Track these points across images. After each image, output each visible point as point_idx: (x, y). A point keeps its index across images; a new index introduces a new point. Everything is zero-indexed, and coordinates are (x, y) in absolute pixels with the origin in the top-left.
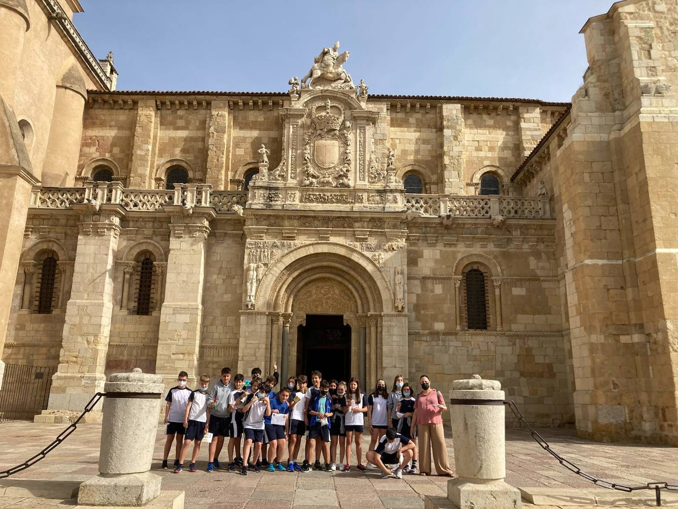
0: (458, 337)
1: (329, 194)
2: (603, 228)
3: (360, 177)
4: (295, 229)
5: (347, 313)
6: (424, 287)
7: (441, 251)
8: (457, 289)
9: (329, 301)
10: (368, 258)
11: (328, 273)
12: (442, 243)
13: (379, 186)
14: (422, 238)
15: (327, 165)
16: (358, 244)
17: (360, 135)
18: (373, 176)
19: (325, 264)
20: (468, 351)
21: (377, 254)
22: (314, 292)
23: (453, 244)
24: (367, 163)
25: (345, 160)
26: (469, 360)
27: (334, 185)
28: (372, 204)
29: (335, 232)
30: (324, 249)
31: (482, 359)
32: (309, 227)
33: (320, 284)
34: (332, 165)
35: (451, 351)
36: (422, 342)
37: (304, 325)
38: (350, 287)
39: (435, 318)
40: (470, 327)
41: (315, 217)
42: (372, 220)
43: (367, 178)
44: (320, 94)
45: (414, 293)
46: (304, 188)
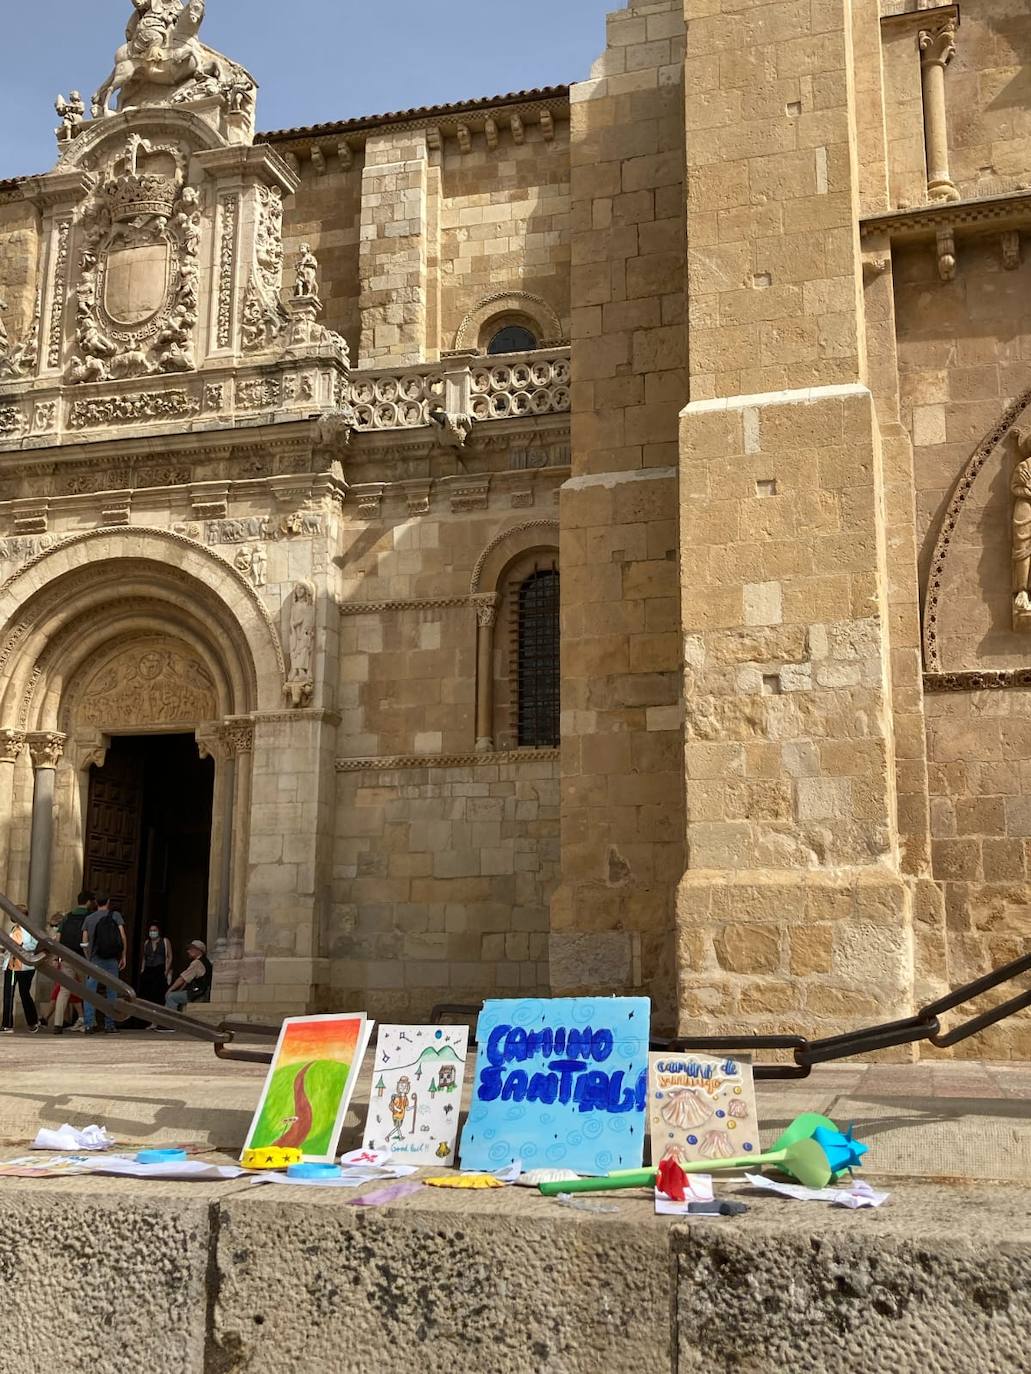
0: (479, 770)
1: (135, 396)
2: (638, 367)
3: (219, 339)
4: (42, 503)
5: (202, 725)
6: (391, 636)
7: (442, 525)
8: (484, 635)
9: (157, 694)
10: (223, 564)
11: (148, 616)
12: (448, 503)
13: (265, 356)
14: (391, 494)
15: (133, 315)
16: (199, 526)
17: (225, 219)
18: (254, 329)
19: (125, 590)
20: (503, 809)
21: (245, 550)
22: (122, 671)
23: (476, 502)
24: (238, 295)
25: (180, 296)
26: (504, 837)
27: (151, 369)
28: (246, 408)
29: (143, 499)
30: (113, 548)
31: (544, 832)
32: (80, 492)
33: (138, 651)
34: (146, 315)
35: (456, 815)
36: (382, 791)
37: (100, 763)
38: (200, 648)
39: (418, 722)
40: (521, 742)
41: (92, 464)
42: (237, 453)
43: (236, 339)
44: (123, 126)
45: (362, 653)
46: (76, 388)
